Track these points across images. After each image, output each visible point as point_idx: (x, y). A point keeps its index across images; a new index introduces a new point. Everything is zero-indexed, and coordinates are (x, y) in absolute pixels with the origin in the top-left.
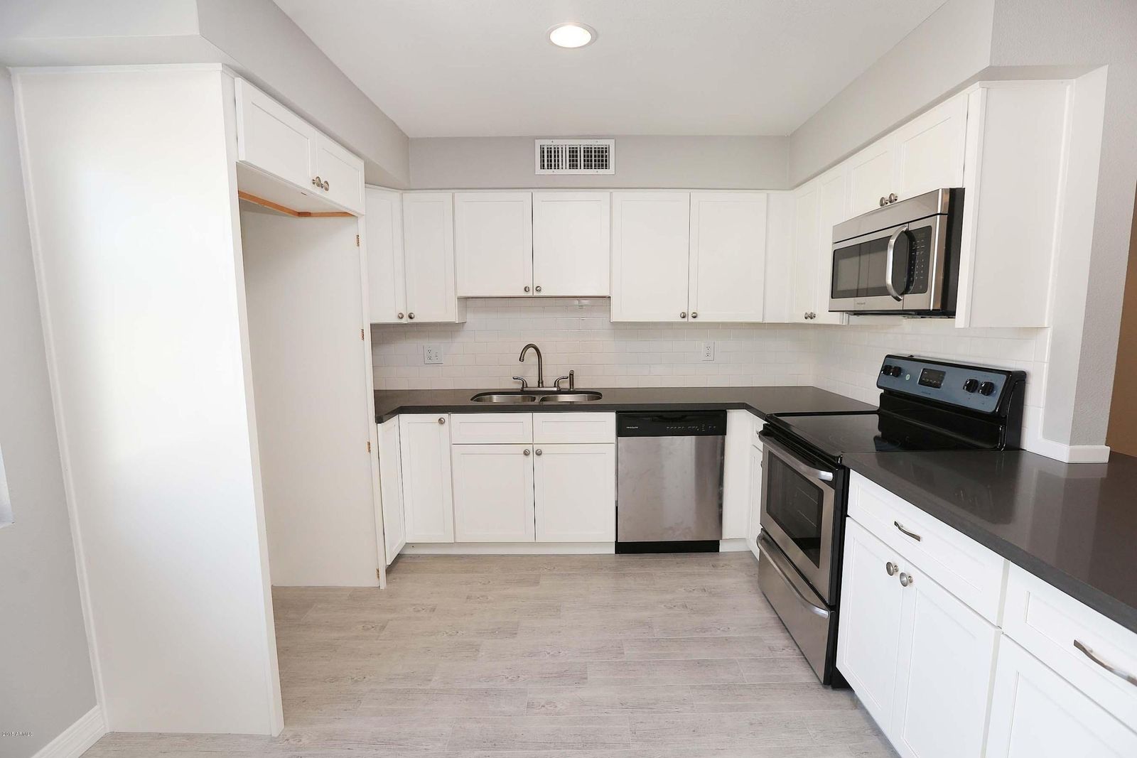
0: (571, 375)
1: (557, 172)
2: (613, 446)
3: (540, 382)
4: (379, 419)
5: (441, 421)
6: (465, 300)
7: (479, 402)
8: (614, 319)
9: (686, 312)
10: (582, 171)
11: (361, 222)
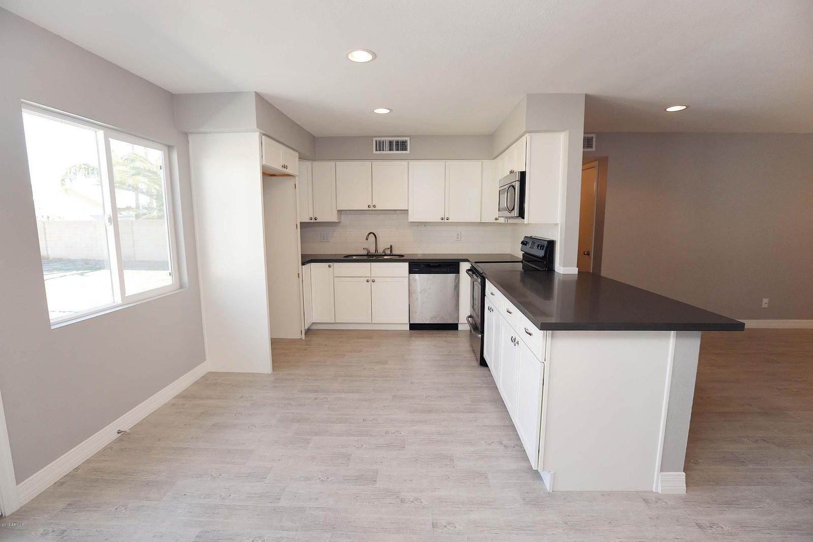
0: (391, 247)
1: (383, 152)
2: (408, 278)
3: (376, 250)
4: (303, 264)
5: (329, 266)
6: (340, 212)
7: (348, 259)
8: (410, 221)
9: (444, 217)
10: (395, 152)
11: (297, 178)
